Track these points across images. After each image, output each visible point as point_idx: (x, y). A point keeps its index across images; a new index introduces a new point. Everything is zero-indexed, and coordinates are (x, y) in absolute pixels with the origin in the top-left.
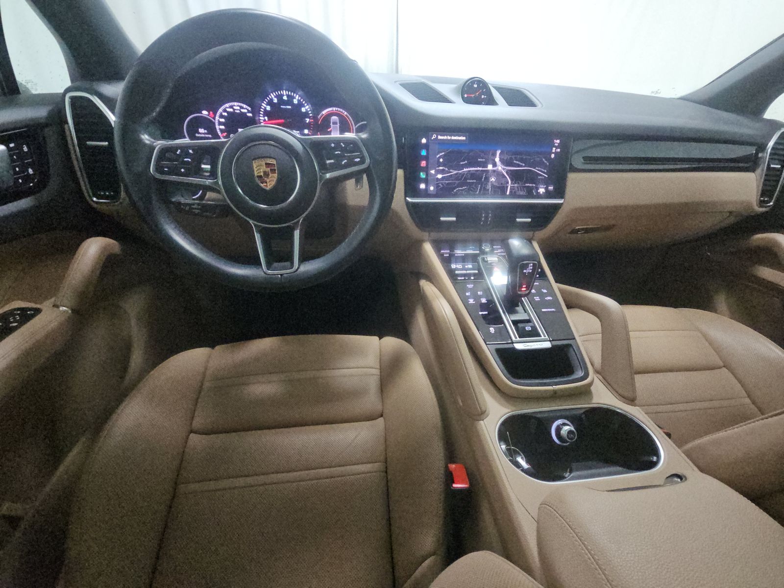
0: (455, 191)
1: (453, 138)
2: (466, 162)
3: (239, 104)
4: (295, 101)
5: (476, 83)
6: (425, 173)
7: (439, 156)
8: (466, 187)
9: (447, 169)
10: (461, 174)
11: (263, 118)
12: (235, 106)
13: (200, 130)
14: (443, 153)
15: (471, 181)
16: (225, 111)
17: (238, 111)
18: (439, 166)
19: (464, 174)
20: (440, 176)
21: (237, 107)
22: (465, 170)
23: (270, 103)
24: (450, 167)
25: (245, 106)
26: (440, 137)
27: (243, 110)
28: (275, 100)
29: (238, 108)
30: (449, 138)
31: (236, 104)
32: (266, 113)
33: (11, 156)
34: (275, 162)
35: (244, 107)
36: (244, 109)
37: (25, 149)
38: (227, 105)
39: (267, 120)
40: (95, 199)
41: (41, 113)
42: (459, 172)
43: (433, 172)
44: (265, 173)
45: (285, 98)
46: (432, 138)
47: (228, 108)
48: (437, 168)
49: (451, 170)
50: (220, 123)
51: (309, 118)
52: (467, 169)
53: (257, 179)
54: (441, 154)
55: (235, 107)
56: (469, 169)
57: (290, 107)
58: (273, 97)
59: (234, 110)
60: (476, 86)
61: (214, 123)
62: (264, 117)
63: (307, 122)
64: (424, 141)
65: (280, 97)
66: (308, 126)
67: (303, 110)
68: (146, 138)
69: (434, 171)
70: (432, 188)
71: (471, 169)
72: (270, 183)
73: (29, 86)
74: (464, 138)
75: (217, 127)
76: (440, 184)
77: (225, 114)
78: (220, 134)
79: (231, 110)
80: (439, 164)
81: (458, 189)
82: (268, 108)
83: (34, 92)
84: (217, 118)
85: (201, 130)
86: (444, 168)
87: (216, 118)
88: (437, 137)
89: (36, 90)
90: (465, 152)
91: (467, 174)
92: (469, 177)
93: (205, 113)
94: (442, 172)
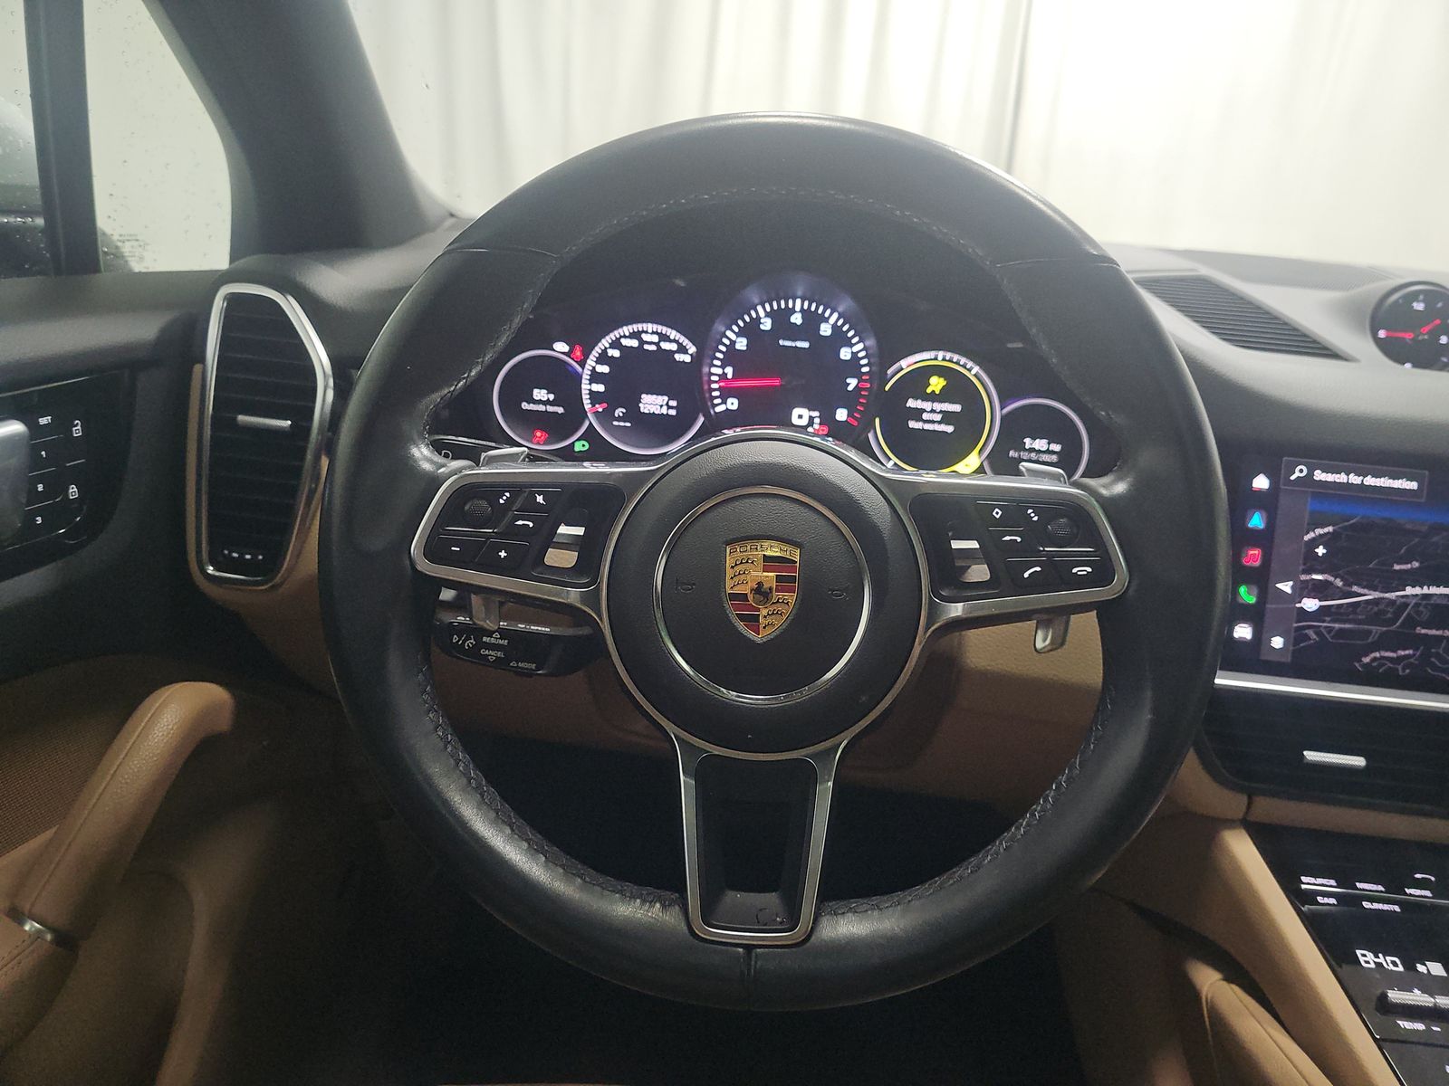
0: (1366, 660)
1: (1370, 481)
2: (1416, 564)
3: (660, 328)
4: (825, 330)
5: (1421, 297)
6: (1255, 590)
7: (1311, 535)
8: (1411, 652)
9: (1339, 583)
10: (1392, 602)
11: (719, 371)
12: (646, 332)
13: (536, 392)
14: (1330, 529)
15: (1434, 632)
16: (616, 344)
17: (653, 348)
18: (1309, 571)
19: (1406, 605)
20: (1310, 604)
21: (655, 336)
22: (1409, 591)
23: (751, 330)
24: (1354, 578)
25: (673, 334)
26: (1319, 475)
27: (665, 346)
28: (767, 324)
29: (655, 338)
30: (1355, 479)
31: (650, 327)
32: (732, 356)
33: (35, 450)
34: (796, 555)
35: (672, 337)
36: (671, 341)
37: (77, 431)
38: (626, 330)
39: (730, 376)
40: (210, 570)
41: (141, 330)
42: (1387, 595)
43: (1286, 587)
44: (759, 590)
45: (797, 319)
46: (1293, 478)
47: (625, 337)
48: (1303, 577)
49: (1355, 588)
50: (595, 377)
51: (859, 375)
52: (1417, 591)
53: (728, 605)
54: (1319, 531)
55: (645, 337)
56: (1425, 590)
57: (805, 345)
58: (762, 313)
59: (642, 342)
60: (1419, 306)
61: (580, 377)
62: (723, 367)
63: (850, 388)
64: (1261, 482)
65: (780, 317)
66: (849, 401)
67: (845, 354)
68: (422, 454)
69: (1291, 583)
70: (1277, 642)
71: (1434, 590)
72: (771, 623)
73: (126, 249)
74: (1413, 485)
75: (585, 387)
76: (1311, 633)
77: (616, 353)
78: (587, 406)
79: (634, 343)
80: (1312, 563)
81: (1377, 655)
82: (742, 344)
83: (137, 267)
84: (591, 362)
85: (540, 394)
86: (1331, 579)
87: (589, 362)
88: (1310, 474)
89: (141, 259)
90: (1414, 533)
91: (1417, 605)
92: (1426, 615)
93: (561, 347)
94: (1319, 590)
